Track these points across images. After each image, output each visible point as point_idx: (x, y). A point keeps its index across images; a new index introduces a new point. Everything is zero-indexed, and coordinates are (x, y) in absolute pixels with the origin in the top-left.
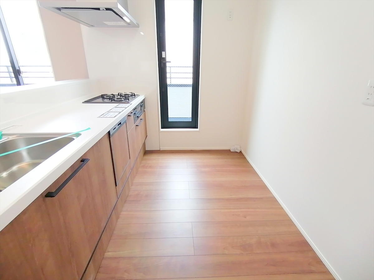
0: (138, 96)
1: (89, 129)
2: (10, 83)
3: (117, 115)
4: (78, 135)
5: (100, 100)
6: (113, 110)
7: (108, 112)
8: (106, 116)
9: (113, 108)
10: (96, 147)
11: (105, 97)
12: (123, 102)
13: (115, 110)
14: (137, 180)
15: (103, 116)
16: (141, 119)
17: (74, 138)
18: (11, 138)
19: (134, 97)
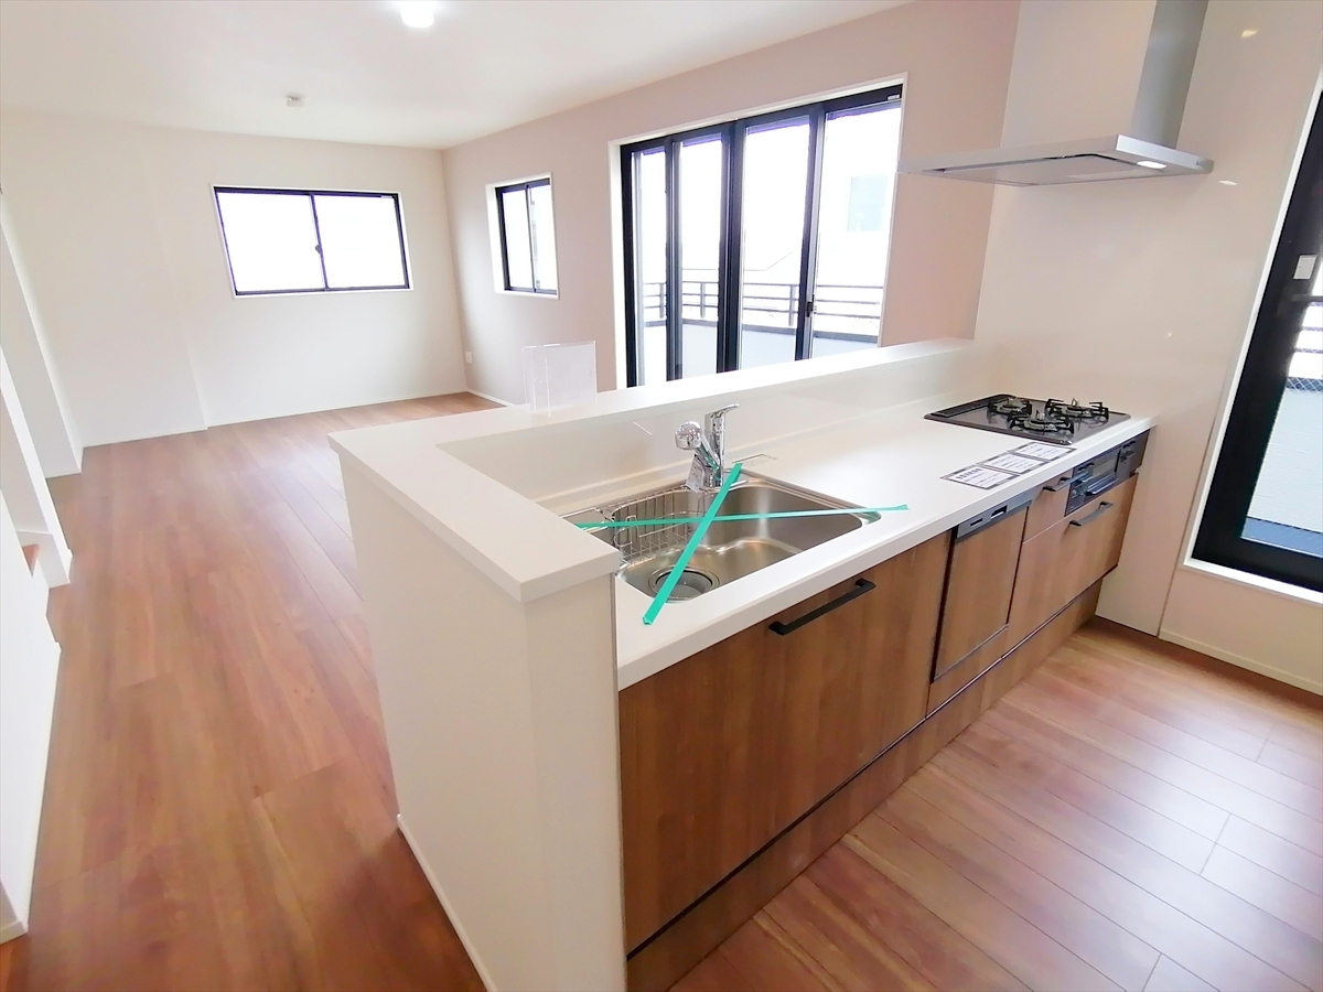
0: (1121, 421)
1: (904, 507)
2: (786, 326)
3: (1002, 482)
4: (873, 517)
5: (981, 415)
6: (997, 464)
7: (982, 465)
8: (968, 477)
9: (1005, 454)
10: (906, 561)
11: (999, 406)
12: (1052, 435)
13: (1004, 463)
14: (1015, 700)
15: (958, 475)
16: (1106, 501)
17: (863, 521)
18: (752, 483)
19: (1104, 422)
